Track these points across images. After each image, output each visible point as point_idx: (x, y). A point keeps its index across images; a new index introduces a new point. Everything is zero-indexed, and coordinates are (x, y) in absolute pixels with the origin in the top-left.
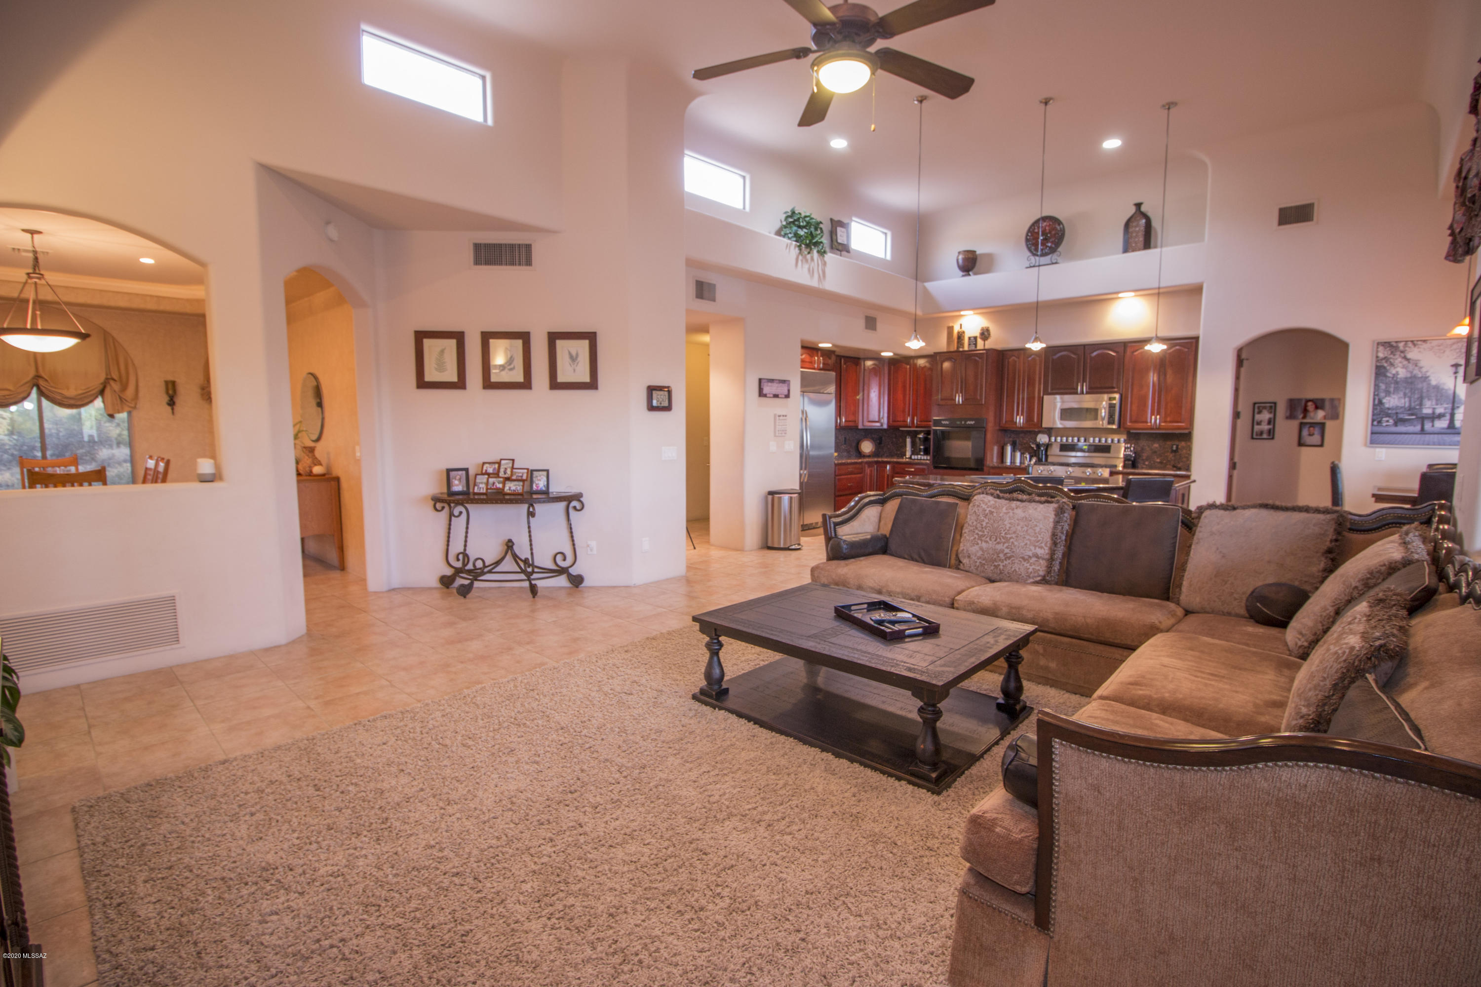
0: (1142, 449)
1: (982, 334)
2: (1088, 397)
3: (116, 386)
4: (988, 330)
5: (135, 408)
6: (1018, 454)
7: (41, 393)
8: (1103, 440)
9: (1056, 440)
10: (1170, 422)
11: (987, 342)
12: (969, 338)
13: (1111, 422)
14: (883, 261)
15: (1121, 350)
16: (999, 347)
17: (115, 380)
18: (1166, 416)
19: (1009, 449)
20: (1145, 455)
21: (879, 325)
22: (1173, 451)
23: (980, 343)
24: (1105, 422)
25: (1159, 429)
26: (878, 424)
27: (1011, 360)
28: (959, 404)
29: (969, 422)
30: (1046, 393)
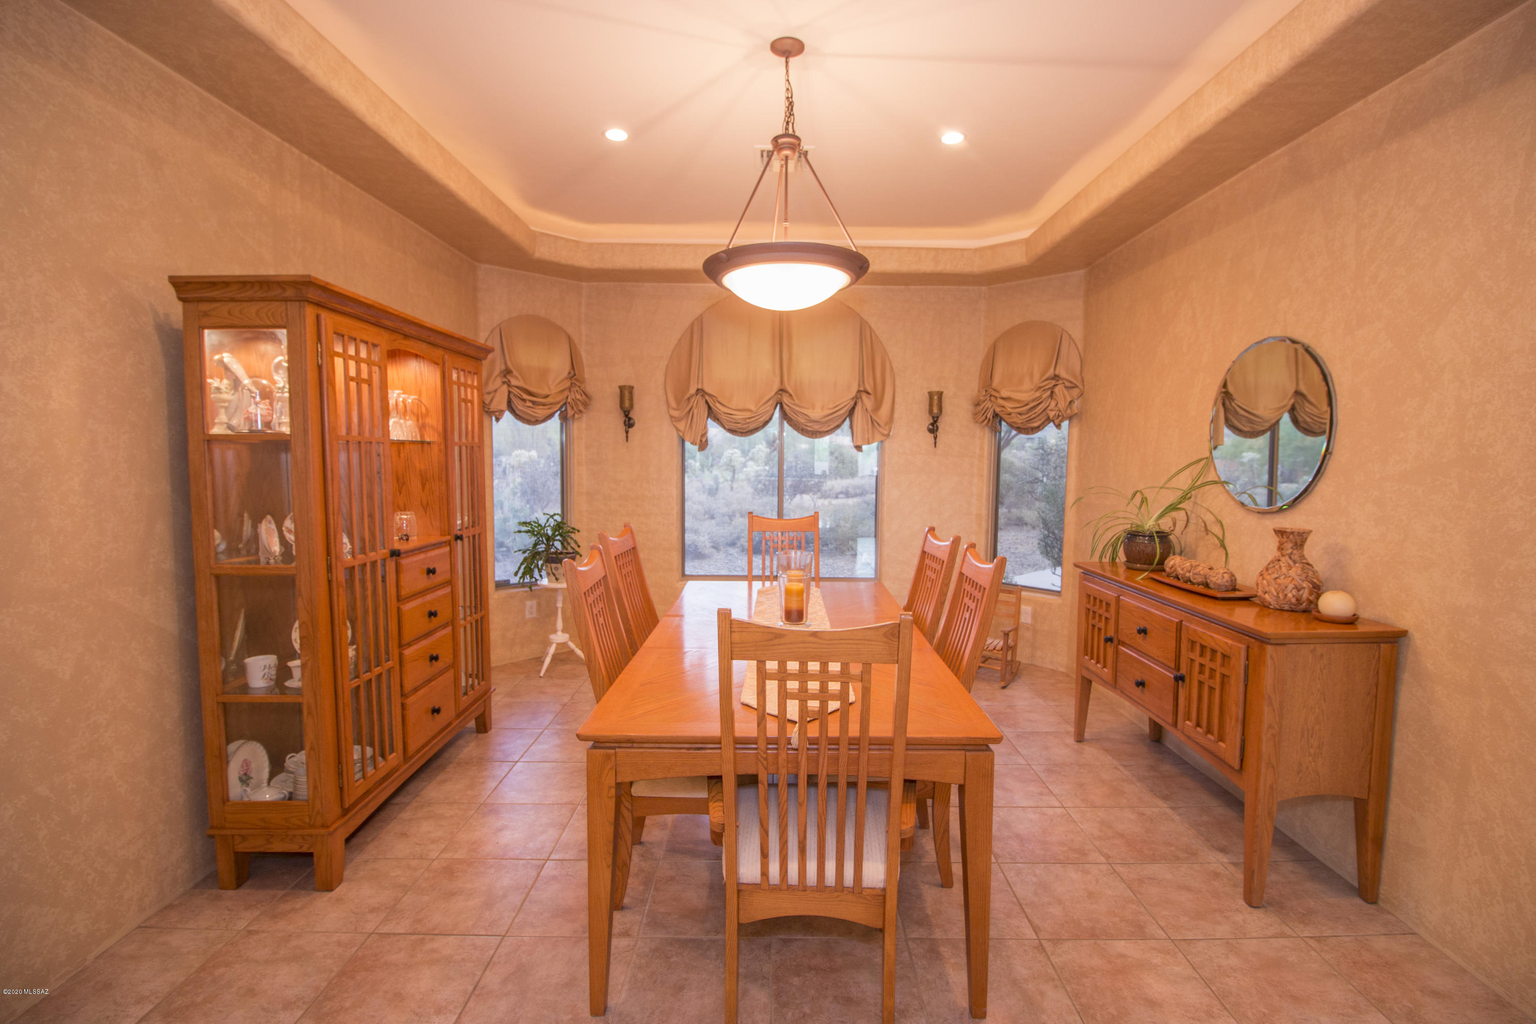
3: (868, 402)
5: (888, 435)
7: (785, 416)
17: (868, 393)
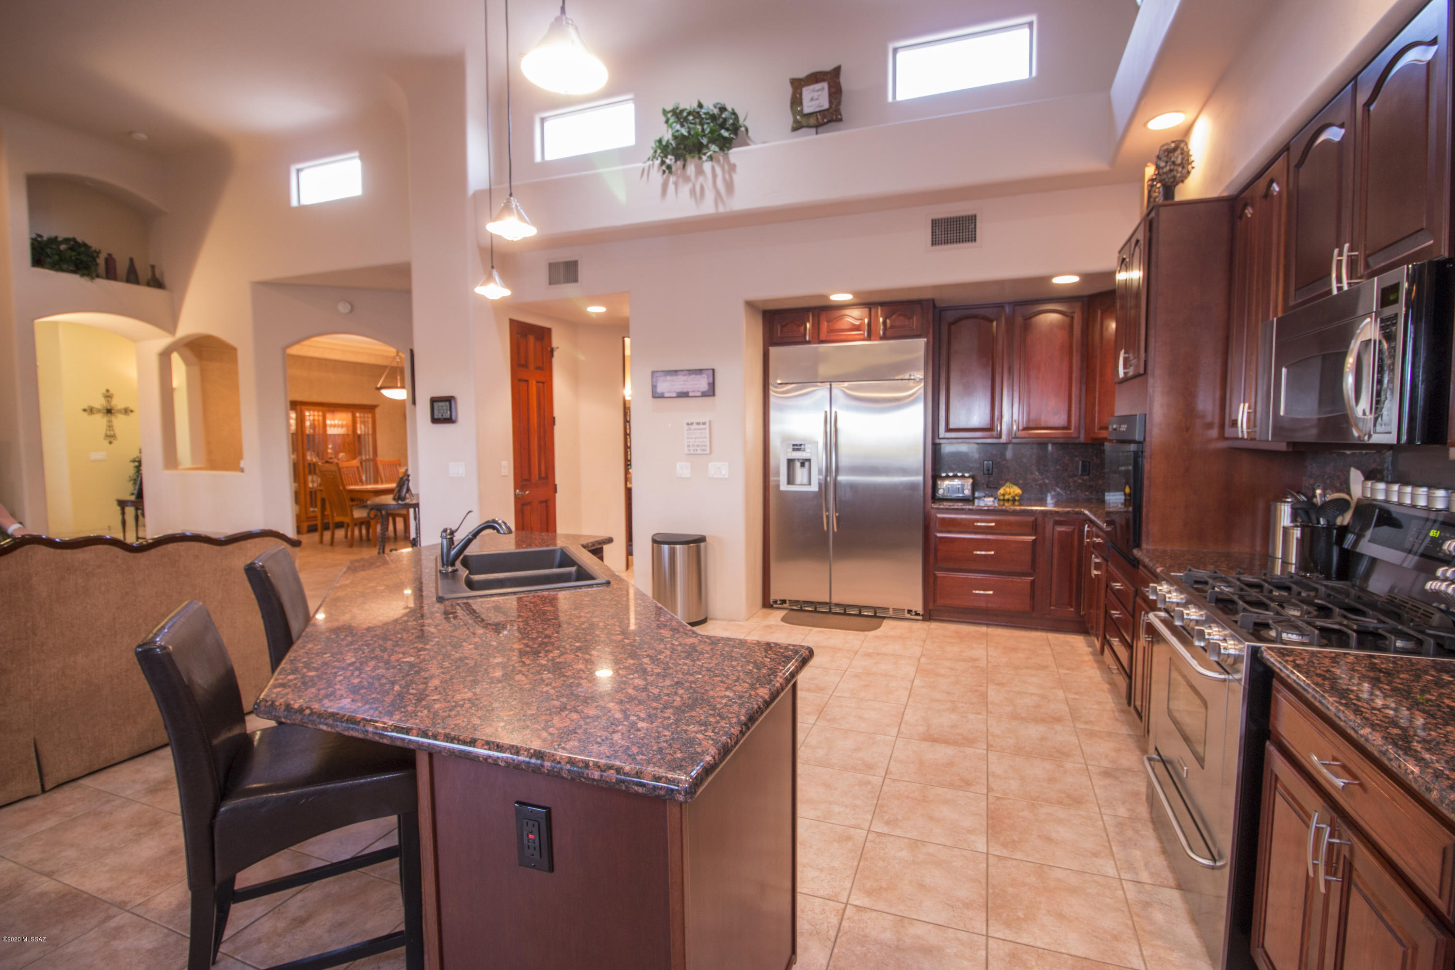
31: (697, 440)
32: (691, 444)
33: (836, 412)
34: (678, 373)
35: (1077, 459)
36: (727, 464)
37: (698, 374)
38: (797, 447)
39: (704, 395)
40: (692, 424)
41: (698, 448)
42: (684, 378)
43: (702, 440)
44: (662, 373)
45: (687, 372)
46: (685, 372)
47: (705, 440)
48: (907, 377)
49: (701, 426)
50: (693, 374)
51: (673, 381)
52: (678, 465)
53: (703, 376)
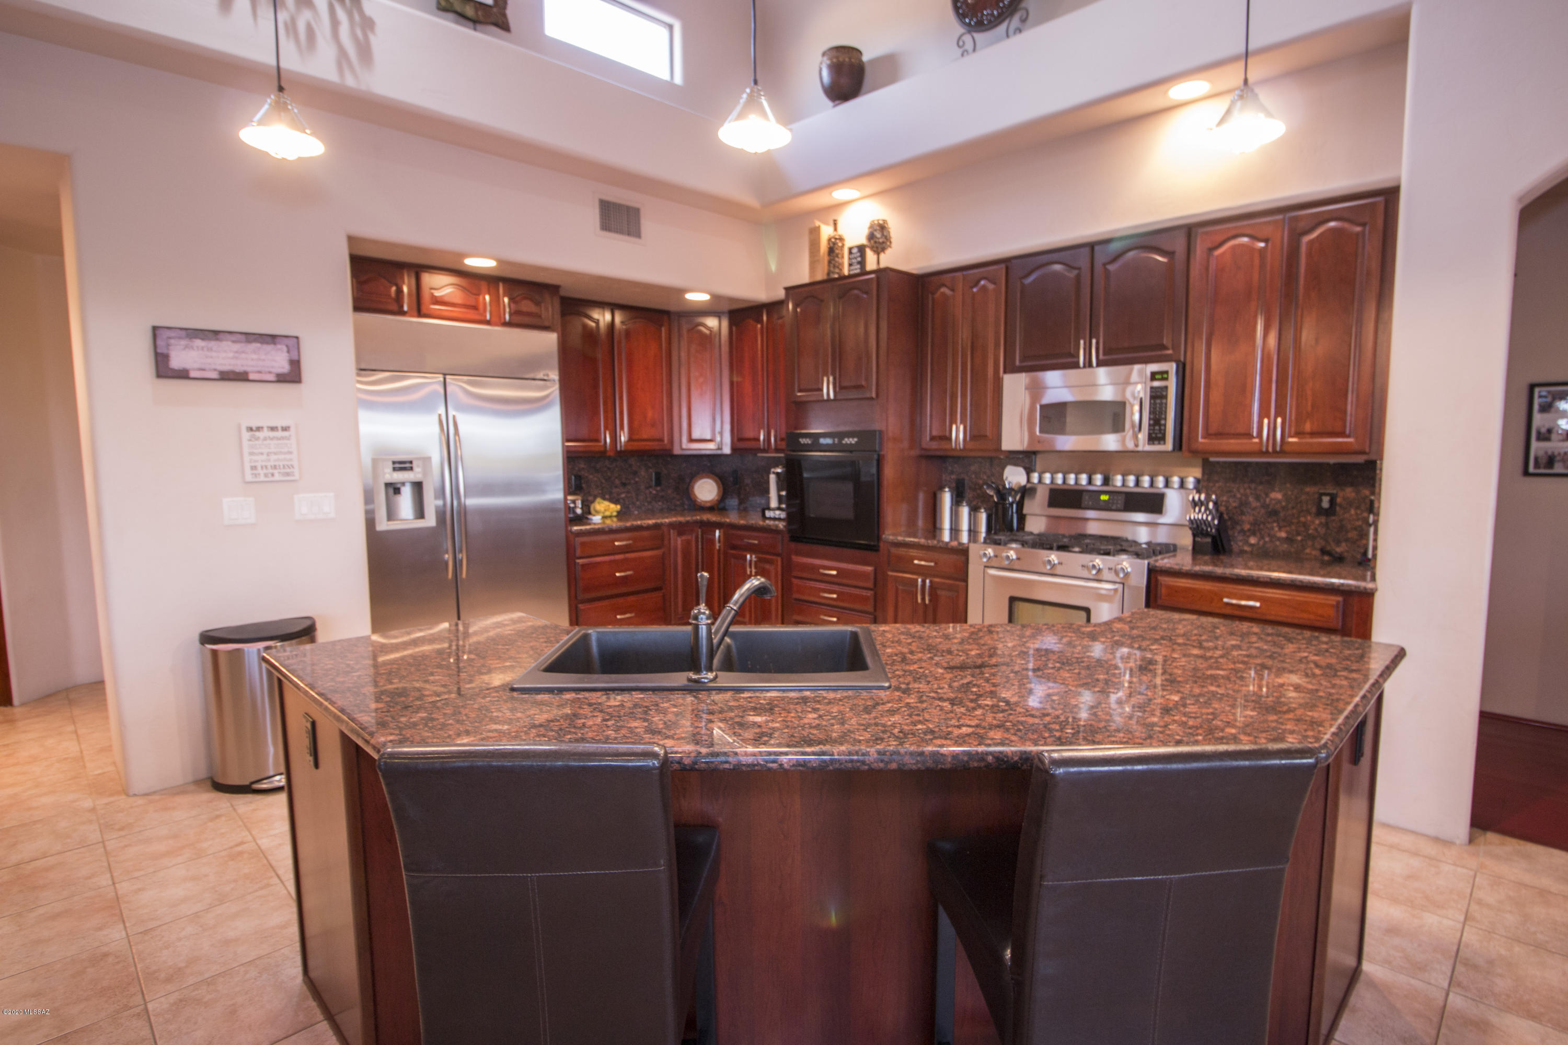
0: (1243, 504)
1: (871, 237)
2: (1102, 374)
4: (883, 227)
6: (965, 511)
8: (1146, 480)
9: (1040, 481)
10: (1313, 434)
11: (882, 256)
12: (850, 249)
13: (1156, 436)
14: (670, 85)
15: (1179, 246)
16: (915, 265)
18: (1300, 419)
19: (947, 498)
20: (1246, 521)
21: (647, 225)
22: (1321, 512)
23: (871, 257)
24: (1143, 436)
25: (1282, 452)
26: (711, 446)
27: (937, 295)
28: (829, 400)
29: (847, 441)
30: (1011, 368)
31: (273, 457)
32: (259, 465)
33: (454, 417)
34: (221, 336)
35: (651, 470)
36: (332, 494)
37: (268, 343)
38: (403, 466)
39: (282, 379)
40: (259, 429)
41: (276, 472)
42: (237, 347)
43: (281, 457)
44: (183, 333)
45: (243, 337)
46: (239, 336)
47: (288, 457)
48: (540, 376)
49: (280, 434)
50: (255, 341)
51: (210, 349)
52: (226, 501)
53: (279, 346)
